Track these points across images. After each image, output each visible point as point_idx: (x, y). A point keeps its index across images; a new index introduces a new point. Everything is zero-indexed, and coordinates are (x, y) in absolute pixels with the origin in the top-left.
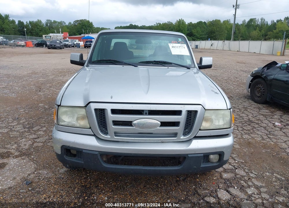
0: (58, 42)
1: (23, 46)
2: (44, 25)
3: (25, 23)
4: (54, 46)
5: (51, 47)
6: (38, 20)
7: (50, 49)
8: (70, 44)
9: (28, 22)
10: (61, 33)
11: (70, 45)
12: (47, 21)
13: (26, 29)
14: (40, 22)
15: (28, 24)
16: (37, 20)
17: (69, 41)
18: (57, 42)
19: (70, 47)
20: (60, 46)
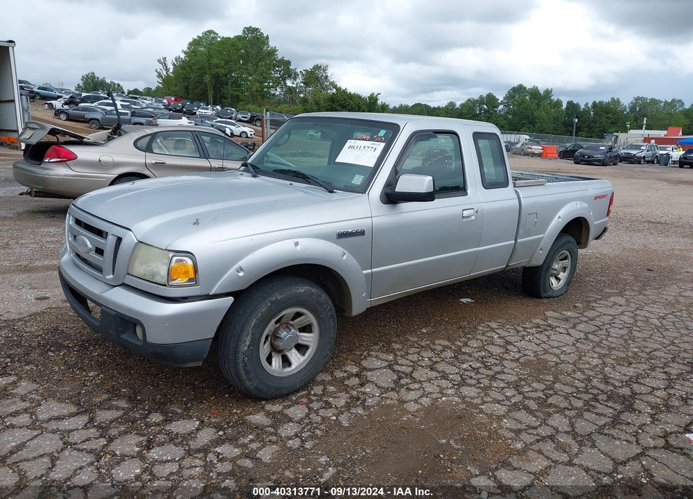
0: (604, 148)
1: (539, 155)
2: (625, 110)
3: (582, 107)
4: (589, 157)
5: (582, 160)
6: (613, 99)
7: (579, 163)
8: (642, 155)
9: (590, 105)
10: (644, 128)
11: (640, 158)
12: (636, 99)
13: (576, 120)
14: (616, 102)
15: (589, 108)
16: (610, 100)
17: (642, 148)
18: (601, 148)
19: (639, 163)
20: (604, 160)
